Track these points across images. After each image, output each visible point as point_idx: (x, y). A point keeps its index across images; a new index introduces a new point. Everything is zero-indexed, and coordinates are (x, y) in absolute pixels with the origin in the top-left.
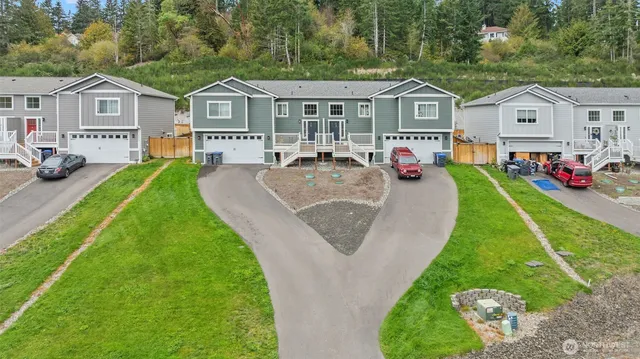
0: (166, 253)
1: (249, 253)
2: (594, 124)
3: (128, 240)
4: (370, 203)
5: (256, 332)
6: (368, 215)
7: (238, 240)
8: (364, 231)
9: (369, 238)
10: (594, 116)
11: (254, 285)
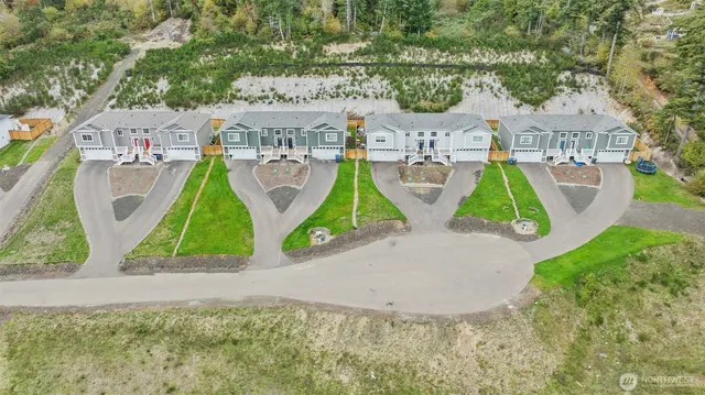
0: (221, 212)
1: (248, 213)
2: (421, 138)
3: (207, 208)
4: (297, 187)
5: (248, 240)
6: (294, 193)
7: (244, 207)
8: (291, 202)
9: (293, 203)
10: (421, 134)
11: (248, 226)
